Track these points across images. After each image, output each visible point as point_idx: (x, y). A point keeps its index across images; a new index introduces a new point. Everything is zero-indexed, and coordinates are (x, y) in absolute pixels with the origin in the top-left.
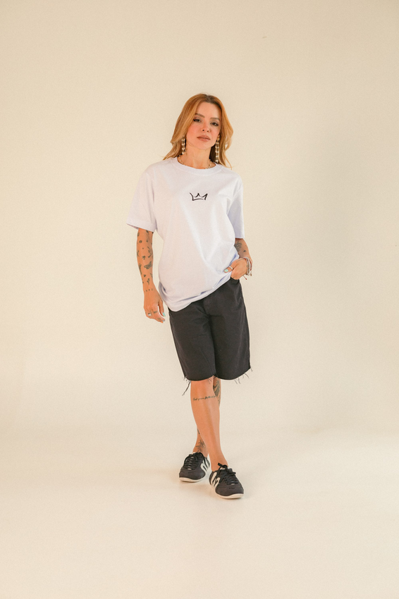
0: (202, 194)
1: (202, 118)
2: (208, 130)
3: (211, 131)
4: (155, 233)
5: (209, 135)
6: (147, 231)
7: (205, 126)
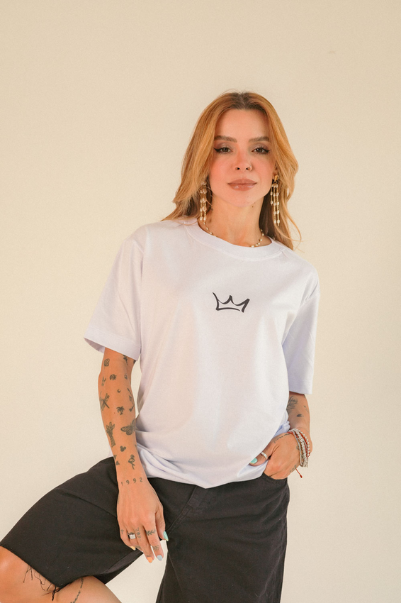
0: (238, 300)
1: (231, 145)
2: (248, 165)
3: (253, 168)
4: (137, 363)
5: (252, 177)
6: (126, 358)
7: (240, 160)
